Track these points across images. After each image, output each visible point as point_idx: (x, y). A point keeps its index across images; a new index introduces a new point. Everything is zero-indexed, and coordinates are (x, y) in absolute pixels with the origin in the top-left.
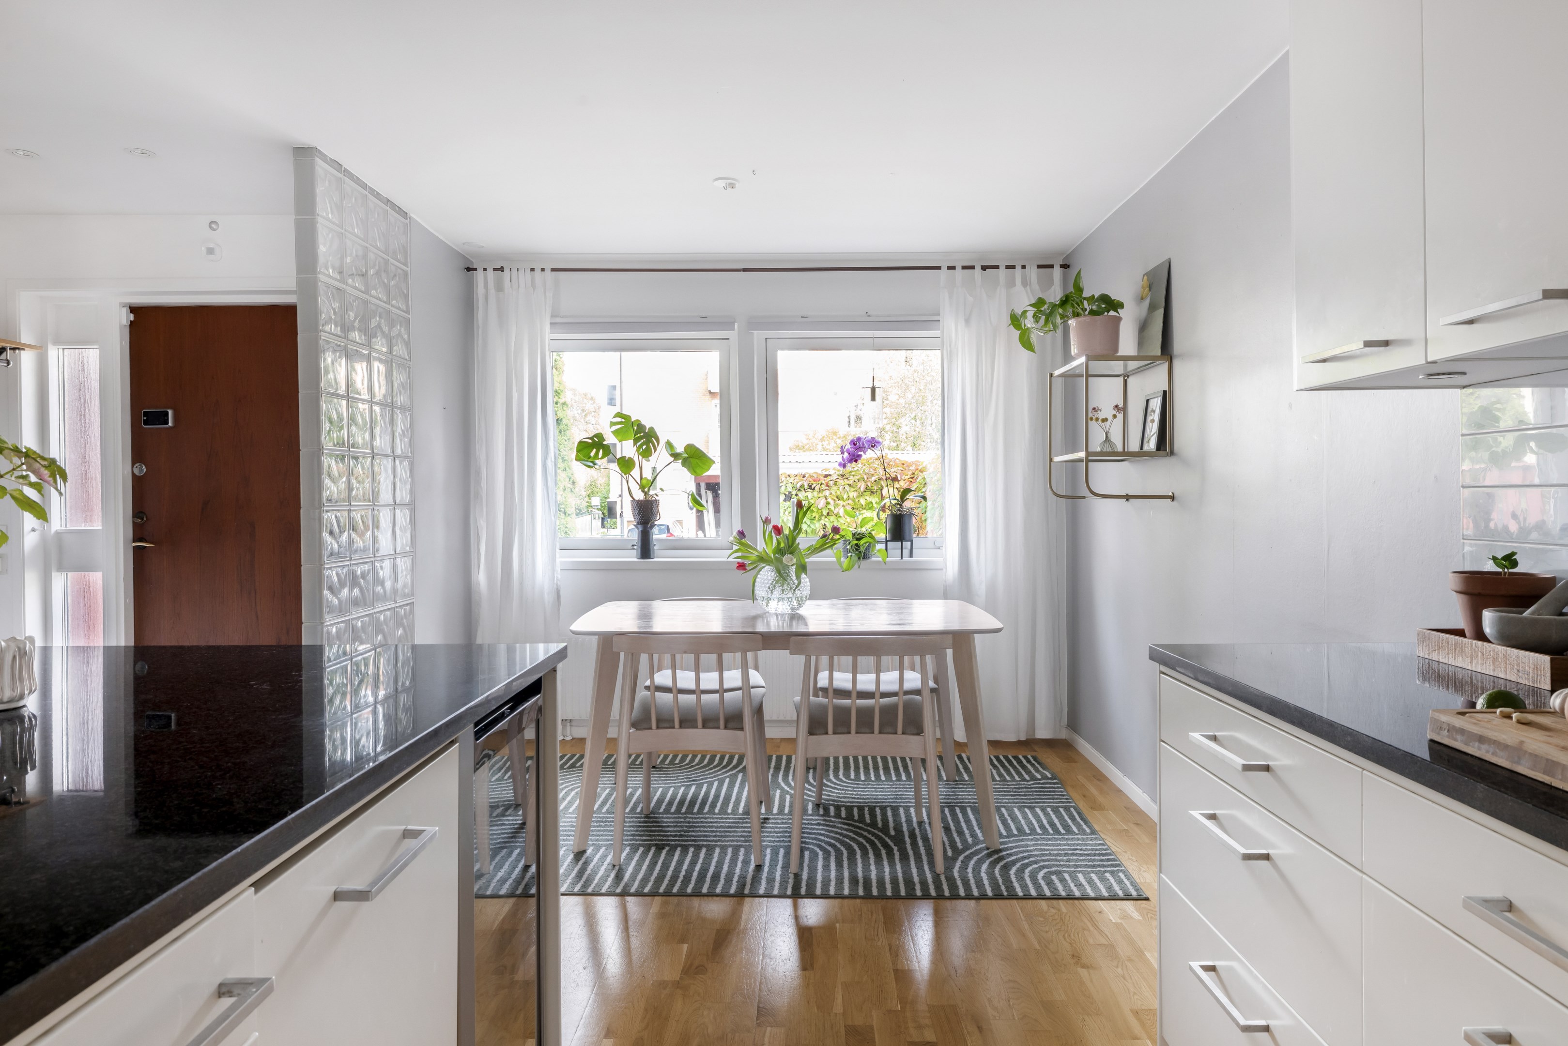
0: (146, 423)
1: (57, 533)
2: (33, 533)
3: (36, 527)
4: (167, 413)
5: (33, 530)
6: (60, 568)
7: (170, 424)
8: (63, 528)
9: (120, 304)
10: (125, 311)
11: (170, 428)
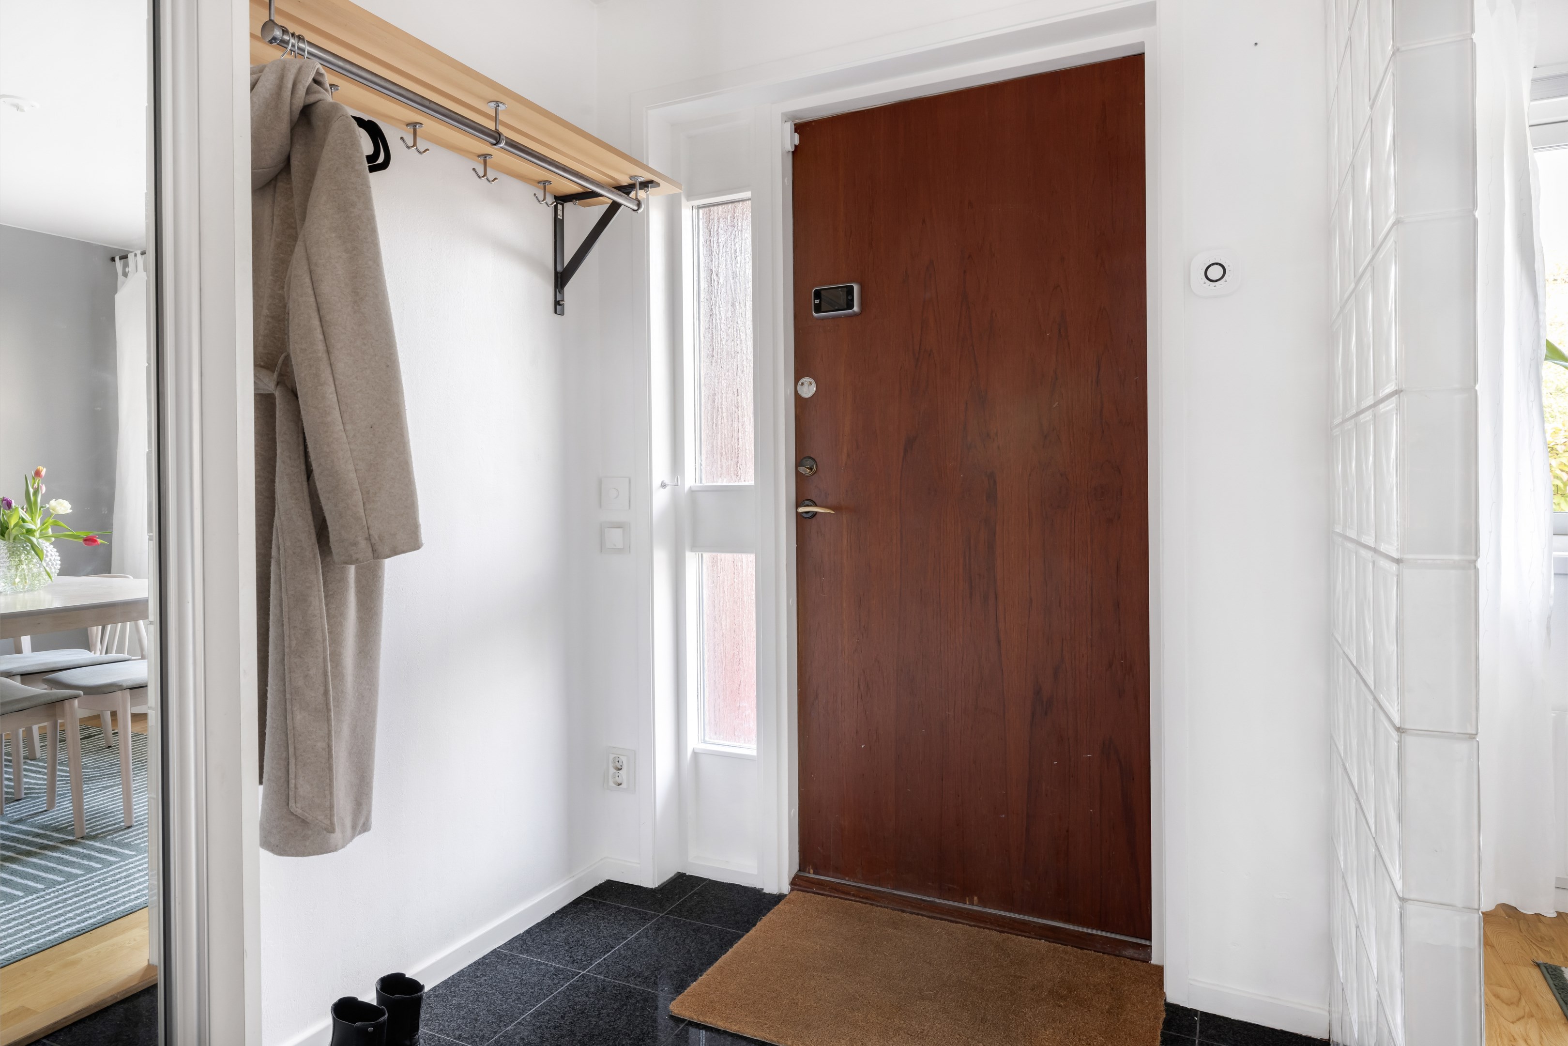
0: (818, 309)
1: (692, 492)
2: (662, 490)
3: (667, 481)
4: (852, 287)
5: (663, 486)
6: (694, 547)
7: (856, 308)
8: (698, 484)
9: (783, 114)
10: (789, 127)
11: (855, 315)
